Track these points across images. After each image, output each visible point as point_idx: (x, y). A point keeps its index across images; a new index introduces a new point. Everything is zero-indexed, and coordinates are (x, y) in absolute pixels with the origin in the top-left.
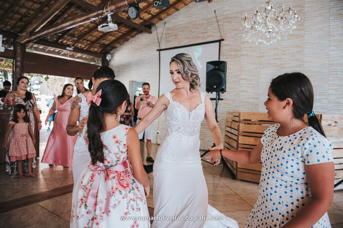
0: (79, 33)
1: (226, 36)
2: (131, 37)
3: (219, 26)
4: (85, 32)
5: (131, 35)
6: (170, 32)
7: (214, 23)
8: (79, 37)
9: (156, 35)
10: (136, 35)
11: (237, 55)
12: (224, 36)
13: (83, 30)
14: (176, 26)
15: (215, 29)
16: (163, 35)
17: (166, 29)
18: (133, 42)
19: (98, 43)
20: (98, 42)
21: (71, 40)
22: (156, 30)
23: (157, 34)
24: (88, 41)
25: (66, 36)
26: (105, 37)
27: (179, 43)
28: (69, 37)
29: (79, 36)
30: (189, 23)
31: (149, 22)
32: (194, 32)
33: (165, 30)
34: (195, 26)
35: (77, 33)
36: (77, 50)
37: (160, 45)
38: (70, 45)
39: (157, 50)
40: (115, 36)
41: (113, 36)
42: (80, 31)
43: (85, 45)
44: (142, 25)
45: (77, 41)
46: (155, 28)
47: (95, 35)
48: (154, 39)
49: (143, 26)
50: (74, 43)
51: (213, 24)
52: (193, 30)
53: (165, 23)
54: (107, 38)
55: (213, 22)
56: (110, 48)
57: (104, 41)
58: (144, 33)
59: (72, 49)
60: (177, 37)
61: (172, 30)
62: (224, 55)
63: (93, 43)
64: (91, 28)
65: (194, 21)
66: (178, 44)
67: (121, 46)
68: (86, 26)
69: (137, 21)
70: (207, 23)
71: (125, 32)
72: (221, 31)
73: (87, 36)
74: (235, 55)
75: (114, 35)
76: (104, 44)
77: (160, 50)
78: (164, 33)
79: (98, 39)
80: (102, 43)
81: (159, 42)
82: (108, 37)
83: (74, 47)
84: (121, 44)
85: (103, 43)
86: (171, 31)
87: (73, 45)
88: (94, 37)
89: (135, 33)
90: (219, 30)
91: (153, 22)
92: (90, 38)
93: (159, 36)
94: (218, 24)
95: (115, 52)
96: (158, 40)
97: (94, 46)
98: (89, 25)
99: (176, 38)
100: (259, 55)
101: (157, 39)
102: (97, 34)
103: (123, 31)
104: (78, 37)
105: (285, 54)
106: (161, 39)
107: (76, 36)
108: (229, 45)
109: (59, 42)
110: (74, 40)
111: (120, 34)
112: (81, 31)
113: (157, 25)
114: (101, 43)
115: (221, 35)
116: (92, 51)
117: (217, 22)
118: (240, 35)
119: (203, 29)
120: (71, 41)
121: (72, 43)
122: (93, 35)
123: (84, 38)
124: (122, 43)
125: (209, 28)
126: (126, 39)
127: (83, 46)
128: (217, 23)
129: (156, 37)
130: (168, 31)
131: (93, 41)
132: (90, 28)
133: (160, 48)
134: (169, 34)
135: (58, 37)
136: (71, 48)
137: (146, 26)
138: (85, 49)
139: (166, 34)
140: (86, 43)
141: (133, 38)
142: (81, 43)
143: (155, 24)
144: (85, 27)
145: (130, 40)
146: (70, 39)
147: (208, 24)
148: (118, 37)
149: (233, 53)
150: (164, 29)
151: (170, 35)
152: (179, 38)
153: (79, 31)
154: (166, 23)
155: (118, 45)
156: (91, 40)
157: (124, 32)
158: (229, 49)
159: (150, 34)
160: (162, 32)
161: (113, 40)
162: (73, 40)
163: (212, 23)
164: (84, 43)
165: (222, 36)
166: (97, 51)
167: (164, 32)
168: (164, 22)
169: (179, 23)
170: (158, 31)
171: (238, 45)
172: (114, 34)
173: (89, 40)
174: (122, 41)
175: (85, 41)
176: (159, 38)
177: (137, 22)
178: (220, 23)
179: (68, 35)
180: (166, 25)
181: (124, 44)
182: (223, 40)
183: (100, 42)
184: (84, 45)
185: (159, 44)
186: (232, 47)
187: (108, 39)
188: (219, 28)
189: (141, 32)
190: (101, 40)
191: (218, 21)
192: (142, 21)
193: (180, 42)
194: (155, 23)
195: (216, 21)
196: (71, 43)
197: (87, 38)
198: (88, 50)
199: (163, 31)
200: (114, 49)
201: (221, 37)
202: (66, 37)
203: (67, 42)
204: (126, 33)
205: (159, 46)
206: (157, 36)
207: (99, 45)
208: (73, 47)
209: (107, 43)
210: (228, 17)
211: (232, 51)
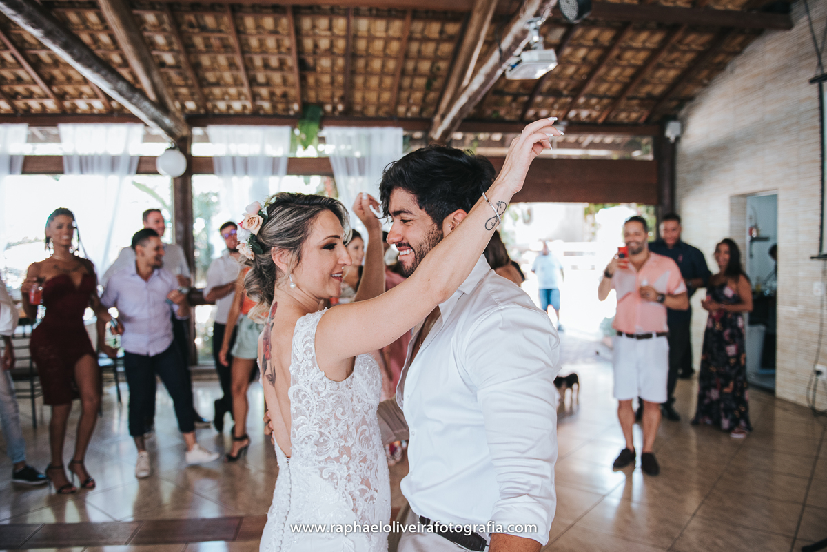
0: (568, 84)
4: (583, 77)
5: (728, 49)
8: (573, 93)
9: (808, 28)
10: (741, 45)
13: (575, 73)
18: (739, 70)
19: (632, 98)
20: (630, 94)
21: (556, 106)
22: (808, 10)
23: (811, 23)
24: (601, 97)
25: (539, 98)
26: (646, 77)
28: (551, 100)
29: (571, 90)
35: (562, 84)
37: (823, 60)
39: (812, 81)
40: (675, 68)
41: (669, 68)
42: (569, 78)
43: (598, 110)
44: (751, 10)
45: (571, 106)
46: (803, 5)
47: (614, 79)
48: (800, 45)
49: (756, 12)
50: (564, 111)
54: (652, 77)
56: (674, 103)
57: (647, 89)
58: (768, 34)
63: (615, 99)
64: (595, 62)
67: (707, 89)
68: (581, 61)
71: (701, 45)
73: (591, 85)
75: (671, 65)
76: (650, 96)
77: (820, 80)
79: (627, 87)
80: (644, 96)
82: (653, 74)
83: (567, 122)
84: (705, 86)
85: (648, 94)
87: (565, 118)
88: (612, 83)
89: (738, 39)
92: (603, 88)
93: (819, 28)
95: (691, 112)
96: (816, 45)
97: (622, 106)
98: (585, 55)
101: (811, 43)
102: (619, 75)
103: (693, 46)
104: (569, 93)
106: (824, 40)
107: (565, 92)
109: (529, 118)
110: (564, 105)
111: (689, 57)
112: (571, 77)
114: (639, 95)
116: (626, 121)
120: (558, 110)
122: (609, 79)
123: (586, 92)
124: (705, 81)
126: (715, 66)
127: (594, 114)
129: (808, 36)
131: (616, 95)
132: (591, 62)
135: (521, 106)
136: (560, 125)
137: (767, 9)
138: (601, 120)
140: (597, 103)
141: (738, 58)
142: (585, 108)
145: (728, 67)
146: (555, 102)
148: (684, 65)
153: (566, 78)
155: (697, 90)
156: (609, 94)
157: (701, 48)
159: (788, 33)
161: (672, 79)
164: (594, 105)
166: (639, 118)
170: (813, 12)
172: (672, 62)
173: (603, 94)
174: (705, 73)
175: (595, 100)
176: (816, 37)
177: (729, 7)
181: (713, 81)
183: (637, 92)
184: (595, 110)
187: (657, 81)
190: (635, 87)
196: (561, 113)
197: (595, 90)
198: (611, 121)
200: (689, 105)
203: (550, 112)
205: (820, 64)
206: (812, 30)
207: (635, 102)
209: (658, 90)
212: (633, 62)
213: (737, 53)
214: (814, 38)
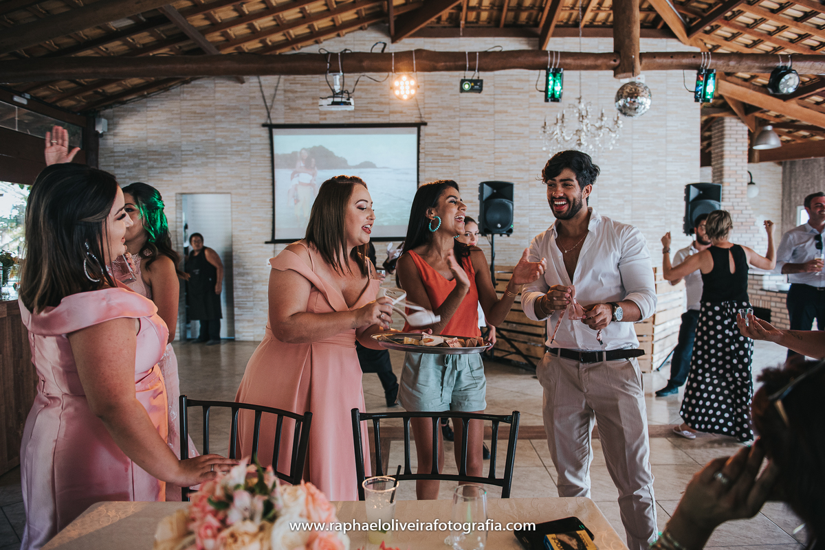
1: (430, 118)
6: (298, 87)
9: (259, 88)
11: (453, 156)
12: (426, 116)
16: (279, 92)
17: (286, 80)
18: (184, 95)
23: (261, 86)
32: (360, 97)
39: (264, 125)
52: (357, 94)
61: (302, 84)
62: (426, 153)
66: (320, 119)
72: (420, 106)
74: (449, 156)
77: (271, 127)
78: (279, 88)
81: (266, 106)
84: (143, 96)
90: (415, 103)
99: (313, 104)
100: (493, 161)
101: (262, 100)
105: (535, 163)
106: (273, 101)
108: (437, 135)
115: (421, 114)
116: (60, 106)
118: (457, 119)
119: (380, 95)
124: (145, 94)
129: (259, 94)
130: (293, 85)
133: (271, 120)
134: (296, 92)
139: (286, 91)
141: (185, 85)
149: (446, 152)
151: (298, 95)
155: (132, 97)
158: (437, 143)
160: (276, 85)
165: (423, 116)
166: (73, 106)
167: (282, 87)
171: (454, 138)
176: (266, 98)
181: (154, 95)
182: (424, 124)
185: (269, 113)
186: (443, 141)
188: (416, 100)
199: (278, 83)
200: (118, 106)
201: (421, 117)
206: (262, 92)
210: (433, 81)
211: (443, 148)
214: (263, 97)
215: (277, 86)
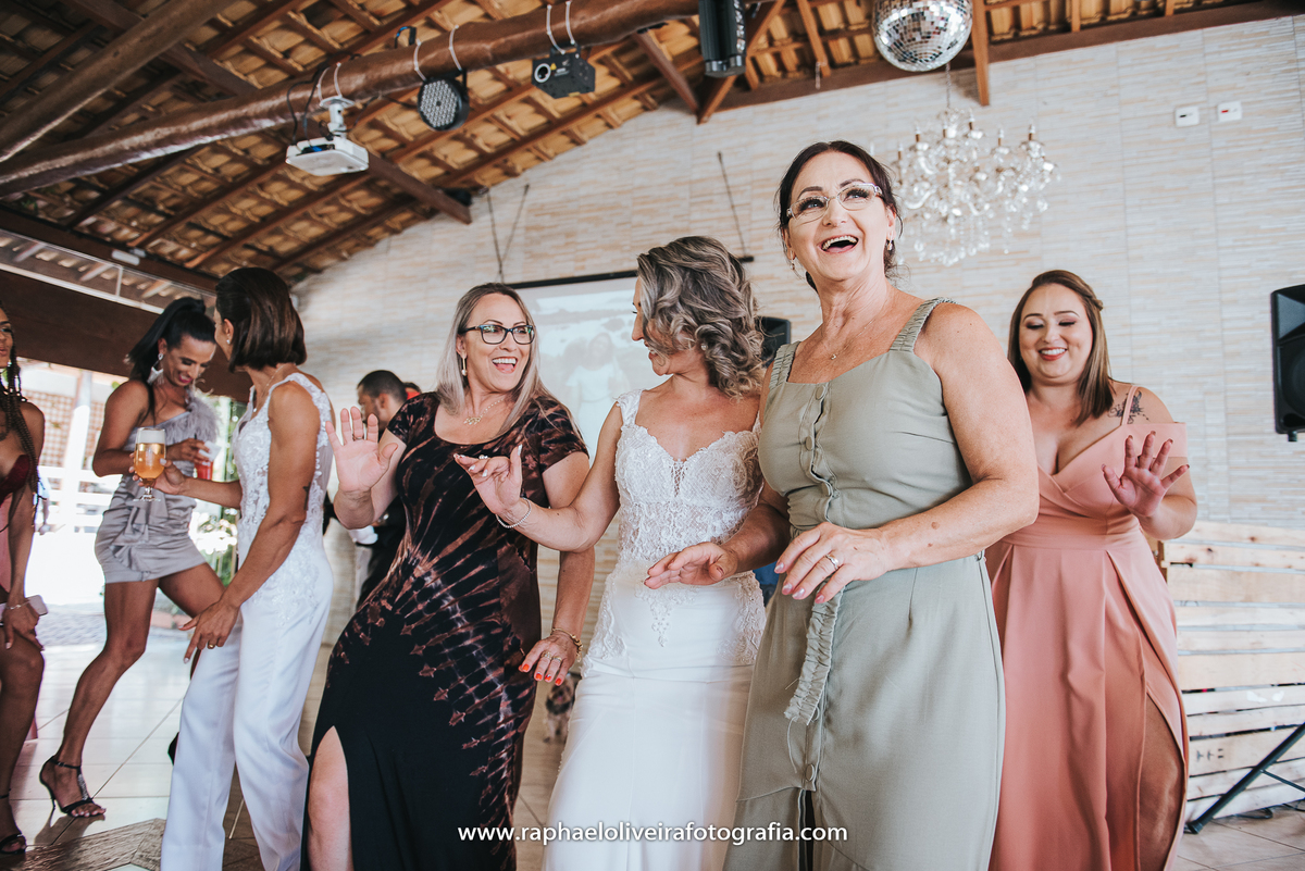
0: (174, 196)
1: (761, 248)
2: (387, 234)
3: (736, 209)
4: (200, 196)
5: (388, 223)
6: (546, 220)
7: (716, 198)
8: (172, 213)
9: (490, 230)
10: (406, 225)
11: (802, 316)
12: (754, 244)
13: (191, 184)
14: (569, 201)
15: (720, 219)
16: (518, 232)
17: (530, 211)
18: (393, 252)
19: (248, 247)
20: (250, 241)
21: (134, 224)
22: (491, 211)
23: (493, 226)
24: (208, 232)
25: (116, 204)
26: (281, 224)
27: (580, 264)
28: (131, 211)
29: (172, 208)
30: (619, 193)
31: (464, 178)
32: (640, 225)
33: (524, 212)
34: (643, 203)
35: (165, 195)
36: (156, 265)
37: (504, 269)
38: (130, 244)
40: (321, 224)
41: (314, 223)
42: (180, 189)
43: (194, 249)
44: (437, 187)
45: (161, 231)
46: (486, 204)
47: (239, 212)
48: (481, 245)
49: (440, 192)
50: (146, 235)
51: (711, 202)
52: (636, 219)
53: (527, 187)
54: (287, 227)
55: (711, 194)
56: (297, 270)
57: (274, 241)
58: (442, 219)
59: (135, 261)
60: (570, 240)
61: (553, 214)
63: (228, 241)
64: (230, 180)
65: (641, 187)
66: (576, 269)
67: (343, 264)
68: (210, 171)
69: (419, 170)
70: (691, 197)
71: (364, 208)
72: (742, 229)
73: (205, 213)
75: (319, 219)
76: (271, 252)
78: (518, 225)
79: (251, 229)
80: (265, 249)
81: (498, 256)
82: (292, 224)
83: (146, 253)
84: (344, 259)
85: (271, 248)
86: (547, 217)
87: (141, 246)
88: (234, 217)
89: (406, 216)
90: (734, 223)
91: (479, 181)
92: (216, 220)
93: (502, 234)
94: (731, 201)
95: (314, 287)
96: (497, 250)
97: (228, 254)
98: (222, 166)
99: (567, 244)
101: (493, 246)
102: (249, 209)
103: (355, 206)
104: (167, 211)
106: (508, 247)
107: (161, 207)
108: (771, 277)
109: (82, 228)
110: (150, 226)
111: (345, 216)
112: (184, 188)
113: (493, 192)
114: (259, 246)
115: (742, 243)
117: (729, 193)
119: (676, 217)
120: (135, 229)
121: (141, 235)
122: (234, 210)
123: (192, 219)
124: (345, 254)
125: (696, 216)
126: (363, 239)
127: (184, 253)
128: (726, 198)
129: (490, 238)
130: (539, 218)
131: (230, 235)
132: (223, 178)
133: (503, 277)
134: (543, 228)
135: (80, 205)
136: (133, 254)
137: (452, 194)
138: (191, 265)
139: (528, 229)
140: (196, 239)
141: (395, 237)
142: (175, 240)
143: (487, 190)
144: (206, 172)
145: (381, 246)
146: (135, 217)
147: (694, 200)
148: (334, 226)
150: (521, 208)
151: (546, 232)
152: (580, 247)
153: (175, 186)
154: (531, 186)
155: (328, 261)
156: (221, 230)
157: (362, 212)
158: (772, 293)
159: (465, 227)
160: (513, 221)
161: (311, 239)
162: (143, 224)
163: (708, 198)
164: (190, 240)
165: (746, 245)
167: (523, 222)
168: (525, 184)
169: (583, 192)
170: (496, 214)
172: (321, 216)
173: (212, 228)
174: (349, 244)
175: (195, 233)
176: (499, 243)
177: (416, 175)
178: (737, 200)
179: (126, 198)
180: (532, 194)
181: (355, 257)
182: (749, 259)
183: (259, 241)
184: (188, 247)
185: (501, 266)
186: (785, 288)
187: (291, 234)
188: (736, 218)
189: (430, 214)
190: (261, 234)
191: (732, 190)
192: (438, 171)
193: (584, 260)
194: (487, 184)
195: (725, 190)
196: (135, 235)
197: (206, 221)
198: (204, 269)
199: (518, 216)
200: (313, 277)
201: (743, 248)
202: (115, 210)
203: (119, 229)
204: (370, 213)
205: (501, 272)
206: (494, 234)
207: (250, 253)
208: (141, 253)
209: (285, 247)
210: (768, 180)
211: (783, 301)
212: (276, 198)
213: (395, 232)
214: (496, 243)
215: (516, 223)
